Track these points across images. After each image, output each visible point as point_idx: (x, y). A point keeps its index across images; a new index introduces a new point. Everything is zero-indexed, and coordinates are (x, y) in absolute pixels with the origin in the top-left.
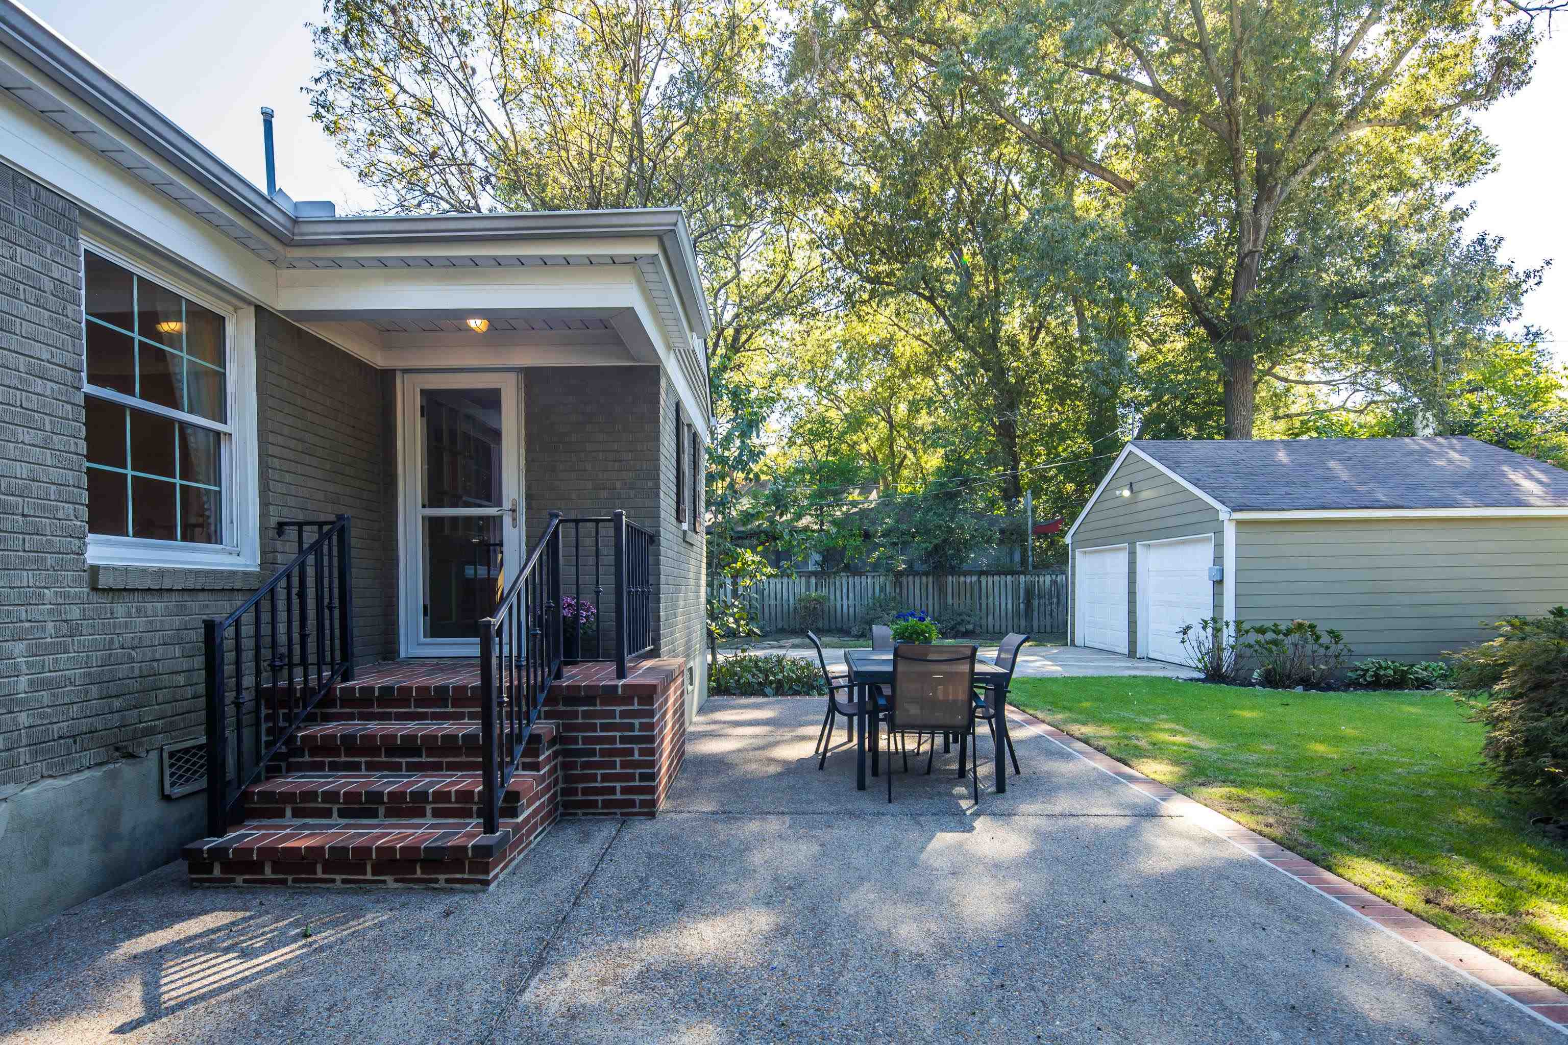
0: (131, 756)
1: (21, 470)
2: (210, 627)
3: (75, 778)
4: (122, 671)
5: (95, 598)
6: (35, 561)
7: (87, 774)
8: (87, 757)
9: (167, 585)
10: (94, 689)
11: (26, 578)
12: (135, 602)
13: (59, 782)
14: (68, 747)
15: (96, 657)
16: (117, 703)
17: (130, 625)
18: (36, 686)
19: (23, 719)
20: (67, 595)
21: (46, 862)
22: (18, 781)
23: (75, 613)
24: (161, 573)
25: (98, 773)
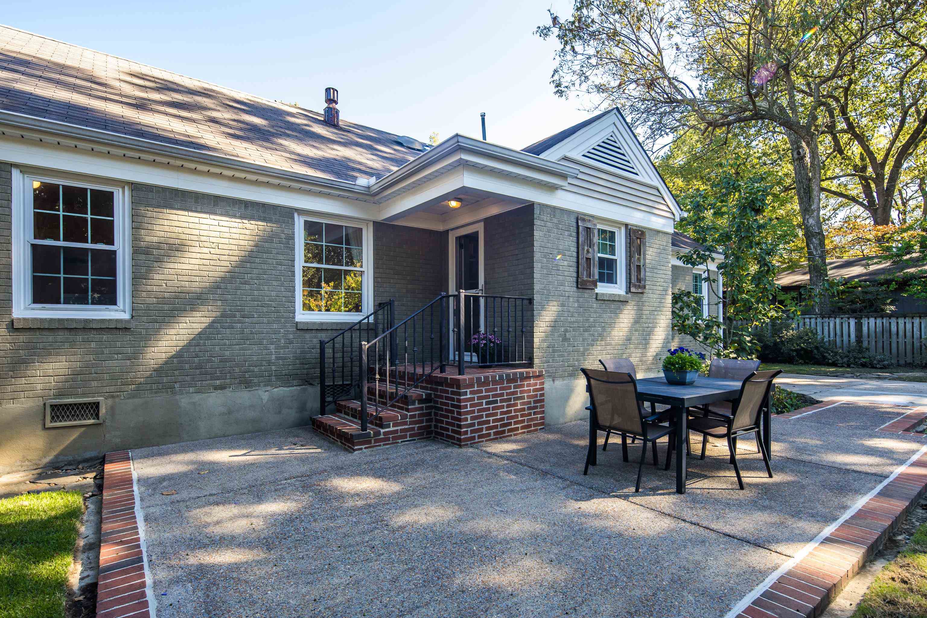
0: (311, 384)
1: (274, 294)
2: (322, 344)
3: (291, 388)
4: (308, 356)
5: (298, 332)
6: (277, 321)
7: (295, 388)
8: (295, 382)
9: (324, 328)
10: (298, 361)
11: (275, 326)
12: (313, 334)
13: (285, 389)
14: (288, 378)
15: (298, 351)
16: (307, 366)
17: (311, 341)
18: (277, 358)
19: (273, 368)
20: (288, 331)
21: (280, 412)
22: (272, 386)
23: (291, 336)
24: (322, 324)
25: (298, 388)
